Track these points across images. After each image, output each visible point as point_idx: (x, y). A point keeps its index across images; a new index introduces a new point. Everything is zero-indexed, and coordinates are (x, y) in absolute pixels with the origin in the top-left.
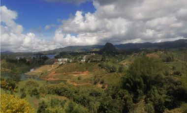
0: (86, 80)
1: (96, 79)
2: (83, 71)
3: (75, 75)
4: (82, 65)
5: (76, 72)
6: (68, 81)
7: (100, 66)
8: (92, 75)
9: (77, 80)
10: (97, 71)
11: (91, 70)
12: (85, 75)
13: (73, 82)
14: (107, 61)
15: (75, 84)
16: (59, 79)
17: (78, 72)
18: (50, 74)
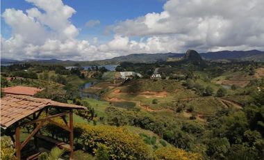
0: (164, 106)
1: (180, 105)
2: (158, 92)
3: (148, 97)
4: (156, 82)
5: (148, 92)
6: (138, 105)
7: (184, 85)
8: (172, 97)
9: (151, 104)
10: (181, 93)
11: (170, 91)
12: (162, 97)
13: (146, 106)
14: (196, 78)
15: (149, 110)
16: (124, 101)
17: (152, 93)
18: (113, 93)
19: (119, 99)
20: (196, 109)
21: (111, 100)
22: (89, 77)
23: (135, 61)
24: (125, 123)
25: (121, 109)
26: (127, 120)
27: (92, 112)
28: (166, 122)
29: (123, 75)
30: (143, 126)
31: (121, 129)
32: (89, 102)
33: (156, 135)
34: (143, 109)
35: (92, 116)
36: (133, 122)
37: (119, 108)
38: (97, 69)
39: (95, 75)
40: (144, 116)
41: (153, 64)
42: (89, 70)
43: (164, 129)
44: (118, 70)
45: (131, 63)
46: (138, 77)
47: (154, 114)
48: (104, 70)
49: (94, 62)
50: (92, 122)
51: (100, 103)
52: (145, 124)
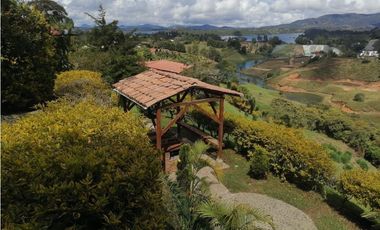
2: (369, 82)
3: (346, 88)
4: (368, 65)
5: (349, 81)
6: (327, 99)
9: (351, 100)
12: (375, 91)
13: (341, 103)
15: (345, 110)
16: (305, 91)
17: (355, 82)
18: (287, 79)
19: (295, 87)
21: (282, 89)
22: (253, 52)
23: (332, 26)
24: (301, 125)
25: (296, 104)
26: (304, 121)
27: (251, 103)
28: (374, 132)
29: (308, 50)
30: (330, 134)
31: (291, 131)
32: (249, 89)
33: (352, 151)
34: (335, 108)
35: (252, 109)
36: (314, 125)
37: (293, 102)
38: (266, 41)
39: (261, 50)
40: (336, 118)
41: (366, 33)
42: (254, 42)
43: (369, 143)
44: (300, 42)
45: (325, 31)
46: (334, 55)
47: (353, 116)
48: (277, 42)
49: (262, 28)
50: (251, 116)
51: (264, 91)
52: (335, 131)
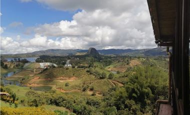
0: (74, 87)
1: (85, 86)
2: (70, 77)
3: (61, 81)
4: (68, 70)
5: (62, 78)
6: (54, 88)
7: (88, 71)
8: (80, 81)
9: (64, 86)
10: (86, 77)
11: (78, 76)
12: (72, 81)
13: (60, 88)
14: (95, 67)
15: (62, 91)
16: (42, 85)
17: (65, 78)
18: (33, 80)
19: (38, 84)
20: (96, 88)
21: (31, 85)
22: (12, 67)
23: (52, 54)
24: (43, 103)
25: (39, 92)
26: (44, 101)
27: (13, 96)
28: (75, 99)
29: (42, 65)
30: (57, 104)
31: (39, 108)
32: (11, 88)
33: (67, 110)
34: (58, 91)
35: (14, 100)
36: (49, 102)
38: (19, 61)
39: (17, 66)
40: (59, 96)
41: (66, 57)
42: (12, 62)
43: (74, 105)
44: (38, 61)
45: (49, 56)
46: (54, 67)
47: (66, 94)
48: (26, 62)
49: (16, 55)
50: (13, 105)
51: (21, 89)
52: (59, 102)
